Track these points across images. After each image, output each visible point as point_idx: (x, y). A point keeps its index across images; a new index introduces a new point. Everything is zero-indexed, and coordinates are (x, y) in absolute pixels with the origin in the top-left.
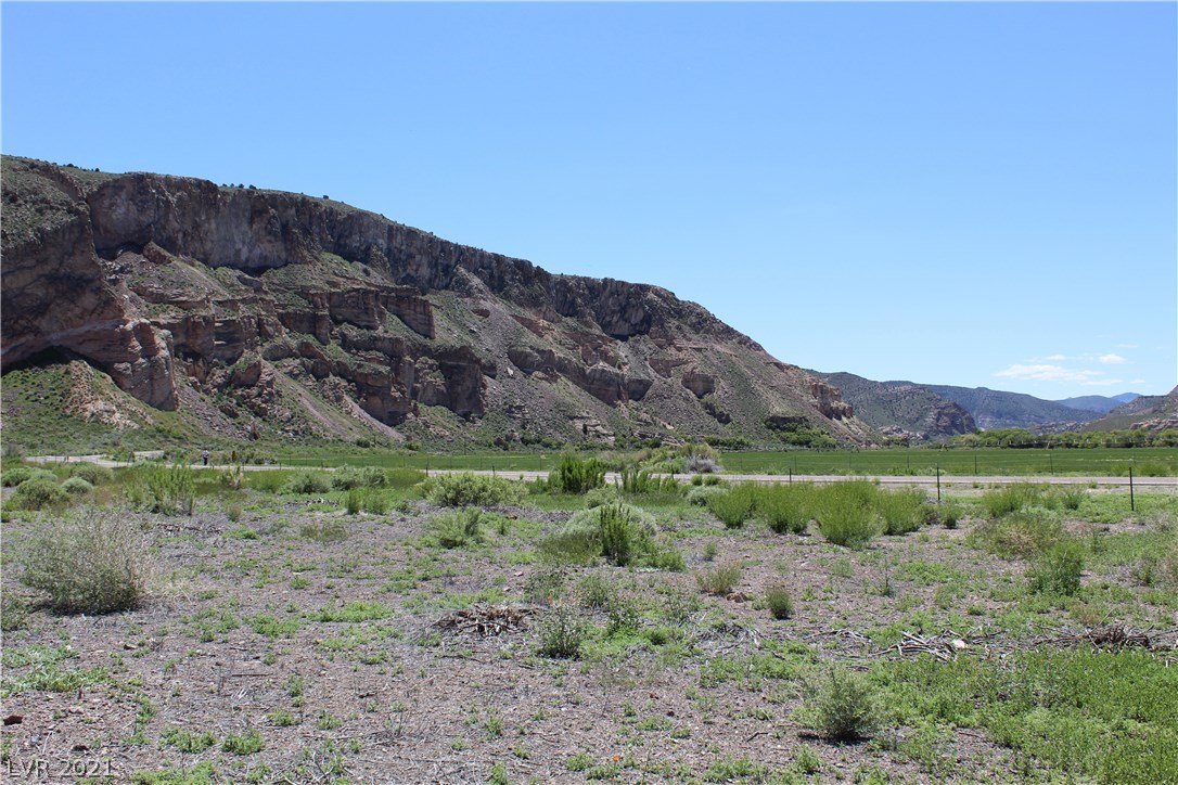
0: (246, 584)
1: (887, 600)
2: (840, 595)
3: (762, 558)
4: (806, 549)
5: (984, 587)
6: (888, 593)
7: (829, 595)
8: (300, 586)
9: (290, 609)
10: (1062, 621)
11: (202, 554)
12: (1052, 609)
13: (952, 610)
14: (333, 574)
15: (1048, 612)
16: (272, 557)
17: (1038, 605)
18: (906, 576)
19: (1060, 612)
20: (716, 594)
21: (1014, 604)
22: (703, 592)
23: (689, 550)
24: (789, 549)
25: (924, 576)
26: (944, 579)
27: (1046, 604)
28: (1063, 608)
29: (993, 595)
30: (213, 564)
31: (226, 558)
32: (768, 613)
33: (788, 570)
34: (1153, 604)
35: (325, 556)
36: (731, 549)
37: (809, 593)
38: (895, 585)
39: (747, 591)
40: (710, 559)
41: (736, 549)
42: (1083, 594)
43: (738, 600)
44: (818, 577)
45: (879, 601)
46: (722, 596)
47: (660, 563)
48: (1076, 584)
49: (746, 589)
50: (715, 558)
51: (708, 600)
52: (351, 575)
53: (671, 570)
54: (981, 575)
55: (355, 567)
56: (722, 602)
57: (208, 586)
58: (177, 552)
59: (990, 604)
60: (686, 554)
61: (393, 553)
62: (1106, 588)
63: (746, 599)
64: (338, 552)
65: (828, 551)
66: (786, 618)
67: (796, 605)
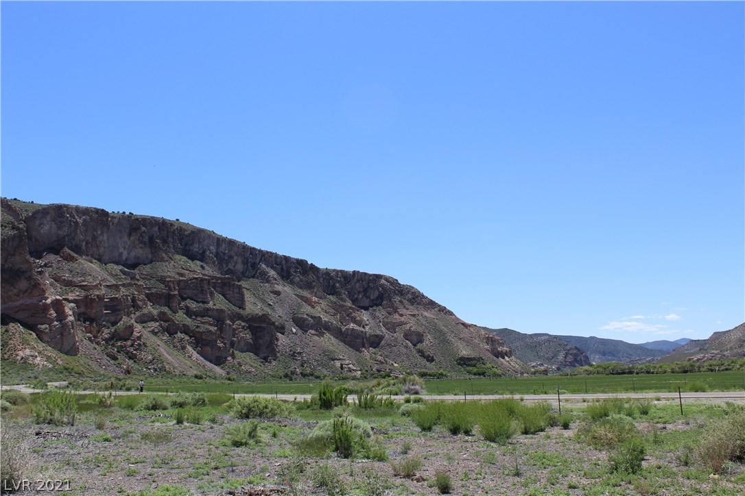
0: (95, 473)
1: (517, 479)
2: (486, 476)
3: (440, 451)
4: (469, 445)
5: (581, 469)
6: (518, 474)
7: (479, 476)
8: (131, 474)
9: (120, 490)
10: (628, 491)
11: (71, 452)
12: (623, 483)
13: (558, 485)
14: (155, 466)
15: (620, 485)
16: (118, 454)
17: (613, 481)
18: (532, 462)
19: (628, 485)
20: (404, 477)
21: (597, 480)
22: (395, 476)
23: (394, 446)
24: (458, 444)
25: (542, 461)
26: (556, 464)
27: (619, 480)
28: (630, 483)
29: (585, 474)
30: (78, 459)
31: (87, 455)
32: (436, 490)
33: (454, 459)
34: (688, 478)
35: (154, 453)
36: (420, 445)
37: (466, 475)
38: (523, 469)
39: (425, 475)
40: (406, 453)
41: (425, 446)
42: (644, 473)
43: (418, 480)
44: (473, 464)
45: (511, 479)
46: (409, 478)
47: (371, 456)
48: (639, 466)
49: (425, 473)
50: (410, 452)
51: (398, 481)
52: (168, 466)
53: (378, 461)
54: (581, 461)
55: (171, 460)
56: (407, 482)
57: (69, 474)
58: (55, 451)
59: (584, 481)
60: (390, 449)
61: (199, 450)
62: (660, 468)
63: (424, 480)
64: (163, 450)
65: (483, 447)
66: (448, 493)
67: (455, 483)
